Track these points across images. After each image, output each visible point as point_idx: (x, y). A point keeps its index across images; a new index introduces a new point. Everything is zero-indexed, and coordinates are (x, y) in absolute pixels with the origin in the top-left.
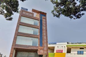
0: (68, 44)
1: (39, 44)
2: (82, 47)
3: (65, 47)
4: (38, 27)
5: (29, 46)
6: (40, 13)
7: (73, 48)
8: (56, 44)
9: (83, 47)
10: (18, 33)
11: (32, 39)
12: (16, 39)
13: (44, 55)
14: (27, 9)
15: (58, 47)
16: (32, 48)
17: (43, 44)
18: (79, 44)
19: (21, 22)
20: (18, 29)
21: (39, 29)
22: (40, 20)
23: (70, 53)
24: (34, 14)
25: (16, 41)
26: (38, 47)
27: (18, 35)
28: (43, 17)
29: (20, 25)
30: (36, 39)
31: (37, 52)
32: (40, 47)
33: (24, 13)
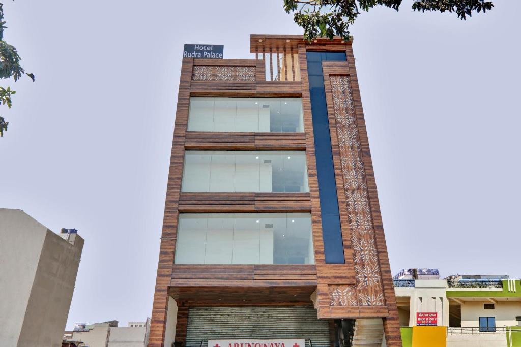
0: (450, 286)
1: (317, 253)
2: (489, 300)
3: (441, 298)
4: (301, 142)
5: (257, 267)
6: (303, 50)
7: (464, 302)
8: (413, 285)
9: (493, 302)
10: (185, 197)
11: (268, 226)
12: (176, 234)
13: (365, 322)
14: (219, 49)
15: (421, 298)
16: (277, 280)
17: (349, 247)
18: (480, 287)
19: (189, 135)
20: (181, 179)
21: (311, 149)
22: (306, 93)
23: (459, 326)
24: (263, 63)
25: (175, 245)
26: (313, 268)
27: (181, 212)
28: (329, 66)
29: (187, 149)
30: (293, 220)
31: (310, 305)
32: (328, 271)
33: (203, 74)
